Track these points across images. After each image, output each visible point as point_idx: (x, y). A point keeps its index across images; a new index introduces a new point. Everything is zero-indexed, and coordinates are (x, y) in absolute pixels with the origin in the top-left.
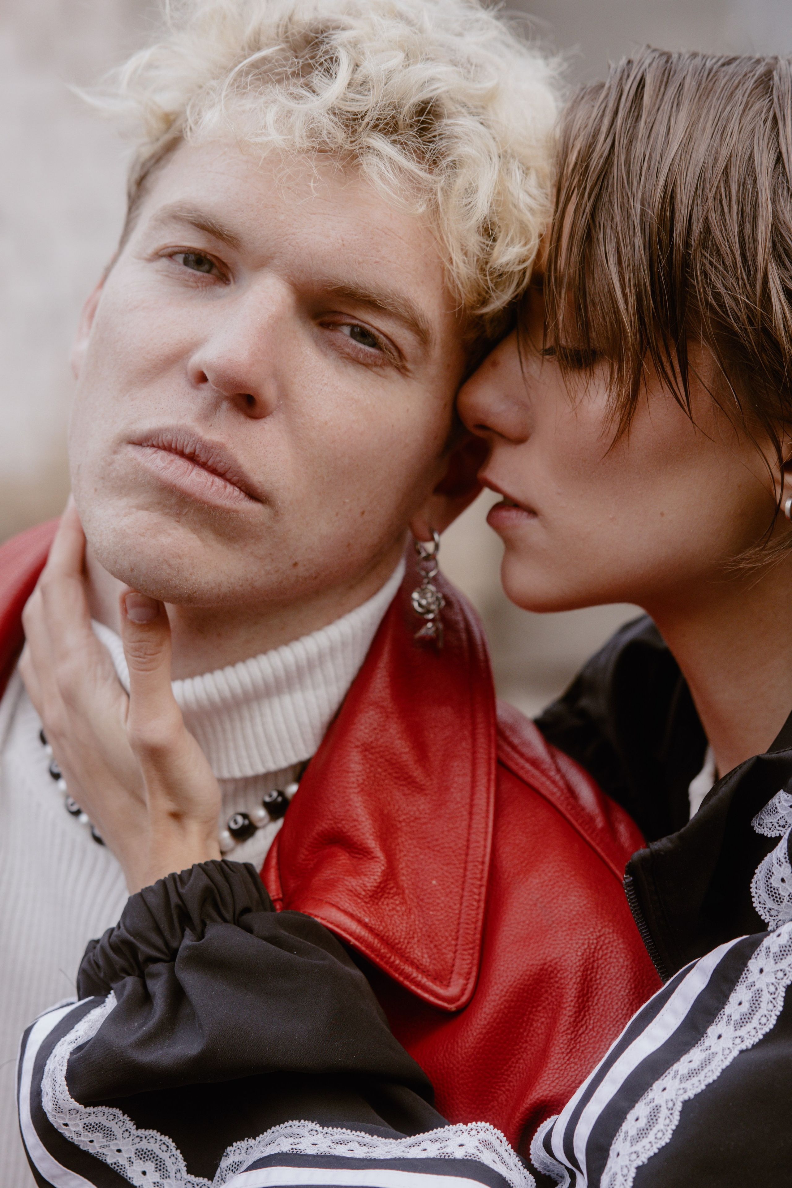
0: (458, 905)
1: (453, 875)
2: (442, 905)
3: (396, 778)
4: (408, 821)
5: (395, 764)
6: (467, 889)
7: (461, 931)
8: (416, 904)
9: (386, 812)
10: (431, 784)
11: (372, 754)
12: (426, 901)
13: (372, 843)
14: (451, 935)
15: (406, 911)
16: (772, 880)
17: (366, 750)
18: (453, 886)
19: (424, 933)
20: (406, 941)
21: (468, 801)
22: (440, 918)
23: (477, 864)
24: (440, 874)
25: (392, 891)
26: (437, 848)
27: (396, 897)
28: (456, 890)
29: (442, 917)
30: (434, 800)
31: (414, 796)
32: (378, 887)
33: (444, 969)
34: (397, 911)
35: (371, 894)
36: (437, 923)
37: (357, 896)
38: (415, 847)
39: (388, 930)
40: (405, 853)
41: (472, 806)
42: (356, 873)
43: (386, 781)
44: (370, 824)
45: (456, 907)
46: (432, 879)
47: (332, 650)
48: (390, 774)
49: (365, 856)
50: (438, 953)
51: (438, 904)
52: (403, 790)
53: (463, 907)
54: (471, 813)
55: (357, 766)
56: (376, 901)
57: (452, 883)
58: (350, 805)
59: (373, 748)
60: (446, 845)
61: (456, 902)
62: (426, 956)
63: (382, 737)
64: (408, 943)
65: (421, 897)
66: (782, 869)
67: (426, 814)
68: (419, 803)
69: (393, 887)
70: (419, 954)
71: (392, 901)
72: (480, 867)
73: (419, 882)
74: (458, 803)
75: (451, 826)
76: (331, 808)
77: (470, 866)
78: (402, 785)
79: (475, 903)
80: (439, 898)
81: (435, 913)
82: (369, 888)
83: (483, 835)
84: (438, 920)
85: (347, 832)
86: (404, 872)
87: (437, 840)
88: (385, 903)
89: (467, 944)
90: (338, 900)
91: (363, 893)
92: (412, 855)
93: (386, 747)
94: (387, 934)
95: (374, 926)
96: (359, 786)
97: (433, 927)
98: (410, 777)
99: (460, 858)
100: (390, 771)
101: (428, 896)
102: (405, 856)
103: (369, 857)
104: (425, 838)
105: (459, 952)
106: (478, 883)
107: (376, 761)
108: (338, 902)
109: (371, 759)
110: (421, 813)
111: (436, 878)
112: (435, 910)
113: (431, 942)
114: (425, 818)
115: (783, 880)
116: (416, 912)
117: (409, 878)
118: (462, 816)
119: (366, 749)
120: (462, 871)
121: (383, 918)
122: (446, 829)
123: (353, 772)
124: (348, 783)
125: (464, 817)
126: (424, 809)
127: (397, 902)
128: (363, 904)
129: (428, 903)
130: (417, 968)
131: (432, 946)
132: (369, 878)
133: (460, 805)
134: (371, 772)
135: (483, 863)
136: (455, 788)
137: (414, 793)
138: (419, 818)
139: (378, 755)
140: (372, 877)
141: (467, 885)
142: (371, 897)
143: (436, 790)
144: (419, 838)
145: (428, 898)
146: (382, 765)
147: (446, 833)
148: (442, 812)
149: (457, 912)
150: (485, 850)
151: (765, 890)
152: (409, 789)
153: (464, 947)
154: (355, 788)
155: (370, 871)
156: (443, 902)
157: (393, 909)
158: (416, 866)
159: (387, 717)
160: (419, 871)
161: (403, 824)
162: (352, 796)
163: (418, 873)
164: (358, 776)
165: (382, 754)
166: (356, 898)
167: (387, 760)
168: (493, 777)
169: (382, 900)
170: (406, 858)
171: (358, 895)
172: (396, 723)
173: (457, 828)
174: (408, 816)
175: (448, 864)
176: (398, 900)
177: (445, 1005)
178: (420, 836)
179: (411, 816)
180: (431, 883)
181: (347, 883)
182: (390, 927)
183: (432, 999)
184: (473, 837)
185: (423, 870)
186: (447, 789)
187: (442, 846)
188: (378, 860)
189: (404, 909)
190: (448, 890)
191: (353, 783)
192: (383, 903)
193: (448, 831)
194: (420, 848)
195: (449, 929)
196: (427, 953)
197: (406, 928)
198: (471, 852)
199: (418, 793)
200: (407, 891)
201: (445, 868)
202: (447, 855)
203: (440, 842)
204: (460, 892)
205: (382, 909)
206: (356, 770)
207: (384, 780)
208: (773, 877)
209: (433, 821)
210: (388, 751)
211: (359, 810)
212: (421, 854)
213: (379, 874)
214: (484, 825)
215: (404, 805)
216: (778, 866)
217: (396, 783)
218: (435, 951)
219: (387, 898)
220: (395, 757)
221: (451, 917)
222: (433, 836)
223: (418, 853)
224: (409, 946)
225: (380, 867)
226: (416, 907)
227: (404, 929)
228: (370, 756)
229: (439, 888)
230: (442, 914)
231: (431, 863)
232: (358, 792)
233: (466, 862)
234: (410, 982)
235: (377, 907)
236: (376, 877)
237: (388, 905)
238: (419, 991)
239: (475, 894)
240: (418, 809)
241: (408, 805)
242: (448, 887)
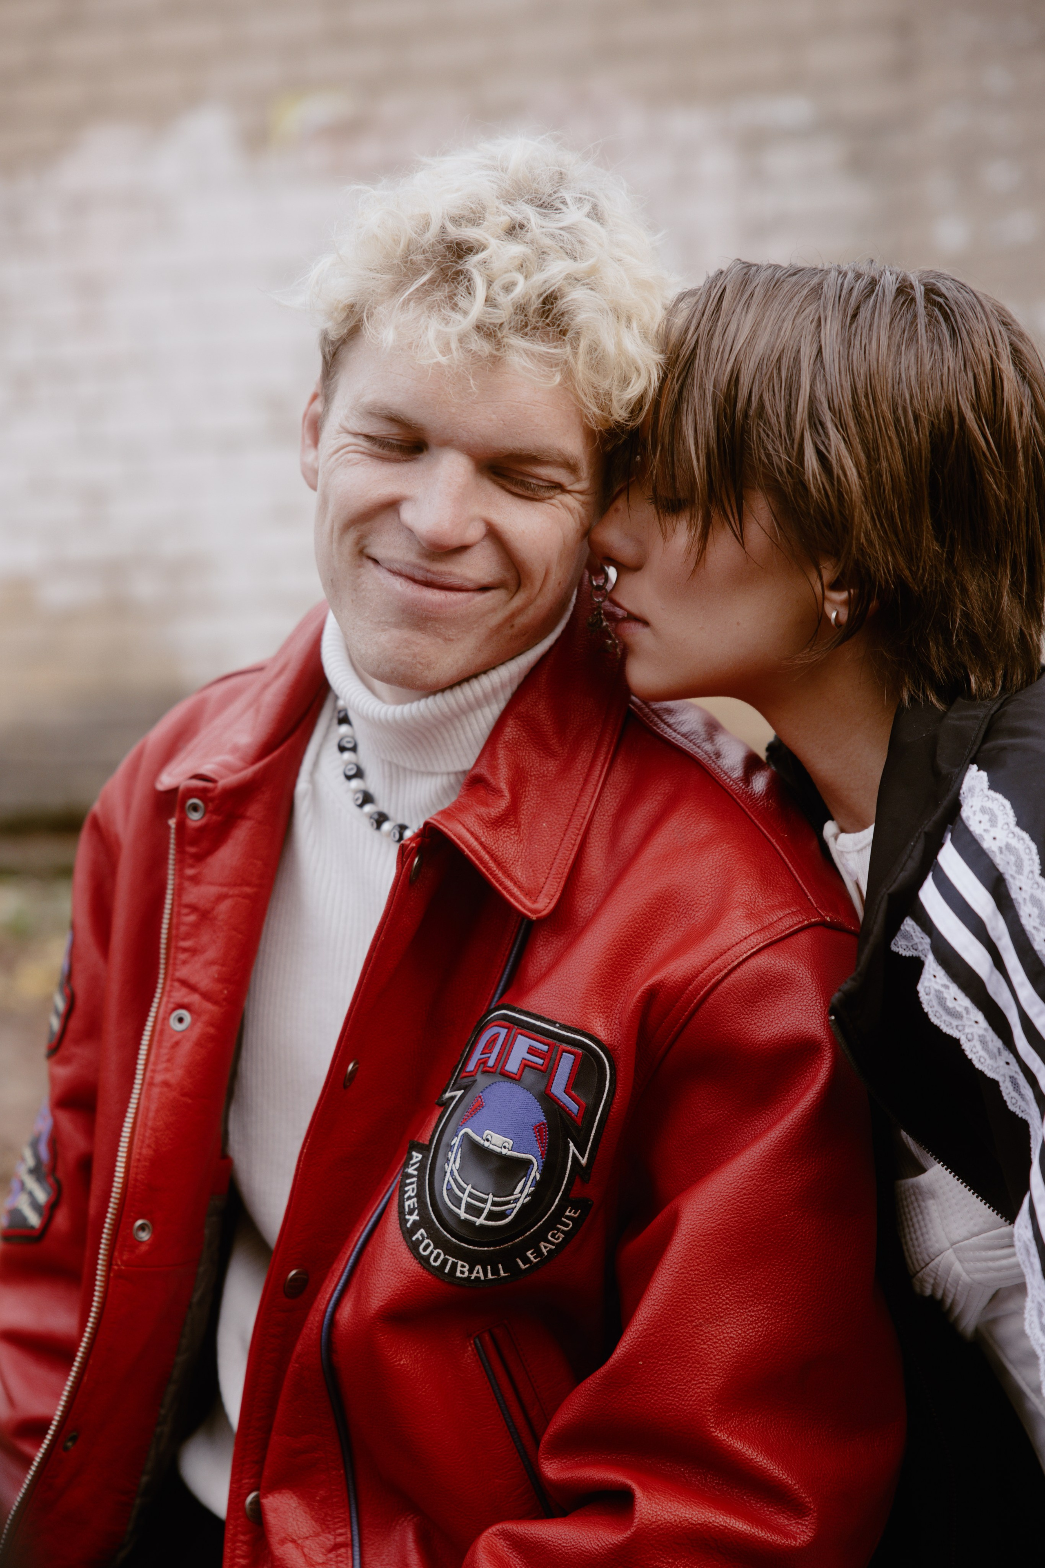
0: (559, 846)
1: (560, 821)
2: (546, 843)
3: (536, 743)
4: (537, 776)
5: (536, 732)
6: (567, 833)
7: (555, 864)
8: (526, 836)
9: (521, 767)
10: (562, 753)
11: (521, 721)
12: (535, 837)
13: (504, 785)
14: (547, 866)
15: (518, 841)
17: (517, 718)
18: (557, 830)
19: (527, 859)
20: (511, 862)
21: (586, 770)
22: (542, 851)
23: (580, 818)
24: (550, 819)
25: (510, 824)
26: (554, 800)
27: (513, 828)
28: (559, 832)
29: (544, 851)
30: (562, 765)
31: (547, 759)
32: (500, 817)
33: (535, 889)
34: (511, 839)
35: (493, 821)
36: (539, 854)
38: (538, 797)
39: (499, 851)
40: (528, 799)
41: (588, 775)
42: (486, 804)
43: (526, 746)
44: (506, 772)
45: (556, 846)
46: (543, 822)
48: (531, 739)
49: (496, 795)
50: (534, 876)
51: (543, 841)
52: (540, 754)
53: (562, 847)
54: (585, 781)
55: (507, 728)
56: (496, 827)
57: (558, 828)
58: (495, 757)
60: (561, 800)
61: (557, 841)
62: (524, 876)
64: (512, 864)
65: (532, 834)
67: (553, 774)
68: (549, 765)
69: (513, 820)
70: (520, 874)
71: (508, 832)
72: (581, 821)
73: (534, 822)
74: (579, 771)
75: (568, 786)
77: (575, 820)
78: (539, 749)
79: (570, 844)
80: (545, 837)
82: (493, 817)
83: (589, 796)
84: (540, 852)
85: (487, 775)
86: (524, 812)
87: (554, 794)
89: (558, 874)
91: (487, 819)
92: (534, 802)
93: (534, 718)
94: (497, 853)
95: (488, 846)
96: (505, 743)
97: (535, 856)
98: (548, 744)
99: (568, 809)
100: (532, 737)
101: (538, 833)
102: (528, 801)
103: (498, 796)
104: (547, 792)
105: (550, 879)
106: (577, 829)
107: (523, 727)
109: (519, 725)
110: (548, 773)
111: (547, 821)
112: (540, 844)
113: (531, 867)
114: (551, 776)
116: (526, 844)
117: (527, 817)
118: (579, 781)
120: (567, 819)
121: (498, 841)
122: (563, 787)
123: (504, 733)
125: (580, 783)
126: (552, 770)
127: (513, 833)
128: (484, 827)
130: (515, 883)
131: (531, 870)
132: (495, 809)
133: (580, 773)
134: (517, 734)
135: (584, 818)
136: (579, 760)
137: (547, 757)
140: (497, 809)
141: (568, 830)
142: (492, 823)
143: (565, 758)
146: (527, 730)
147: (563, 791)
148: (565, 774)
149: (556, 849)
150: (588, 809)
152: (544, 753)
153: (555, 876)
154: (501, 744)
155: (496, 804)
156: (547, 840)
157: (508, 836)
158: (535, 811)
159: (539, 696)
160: (536, 814)
161: (533, 778)
162: (497, 750)
163: (534, 816)
164: (506, 736)
165: (529, 722)
166: (480, 822)
167: (531, 728)
169: (500, 826)
170: (529, 804)
171: (482, 820)
172: (545, 701)
173: (572, 789)
174: (537, 773)
175: (558, 814)
176: (513, 830)
177: (529, 914)
179: (540, 773)
180: (543, 825)
181: (477, 810)
182: (501, 849)
183: (520, 908)
184: (583, 798)
185: (538, 814)
186: (574, 758)
187: (557, 799)
188: (505, 798)
189: (516, 839)
190: (553, 833)
191: (501, 741)
192: (500, 829)
193: (565, 789)
194: (541, 798)
195: (546, 860)
196: (526, 874)
197: (515, 853)
198: (577, 806)
199: (551, 757)
200: (522, 827)
201: (556, 816)
202: (558, 806)
203: (556, 797)
204: (562, 834)
205: (499, 834)
207: (525, 742)
209: (556, 781)
210: (534, 721)
212: (541, 803)
213: (503, 808)
214: (593, 790)
215: (537, 765)
217: (534, 747)
218: (532, 874)
219: (505, 827)
220: (538, 727)
221: (551, 853)
222: (552, 791)
223: (538, 802)
224: (514, 866)
225: (505, 803)
226: (526, 839)
227: (513, 853)
228: (519, 723)
229: (548, 829)
230: (544, 849)
231: (546, 810)
232: (503, 748)
233: (572, 814)
234: (507, 892)
235: (494, 832)
236: (500, 810)
237: (504, 832)
238: (512, 900)
239: (572, 837)
240: (547, 770)
241: (540, 765)
242: (554, 830)
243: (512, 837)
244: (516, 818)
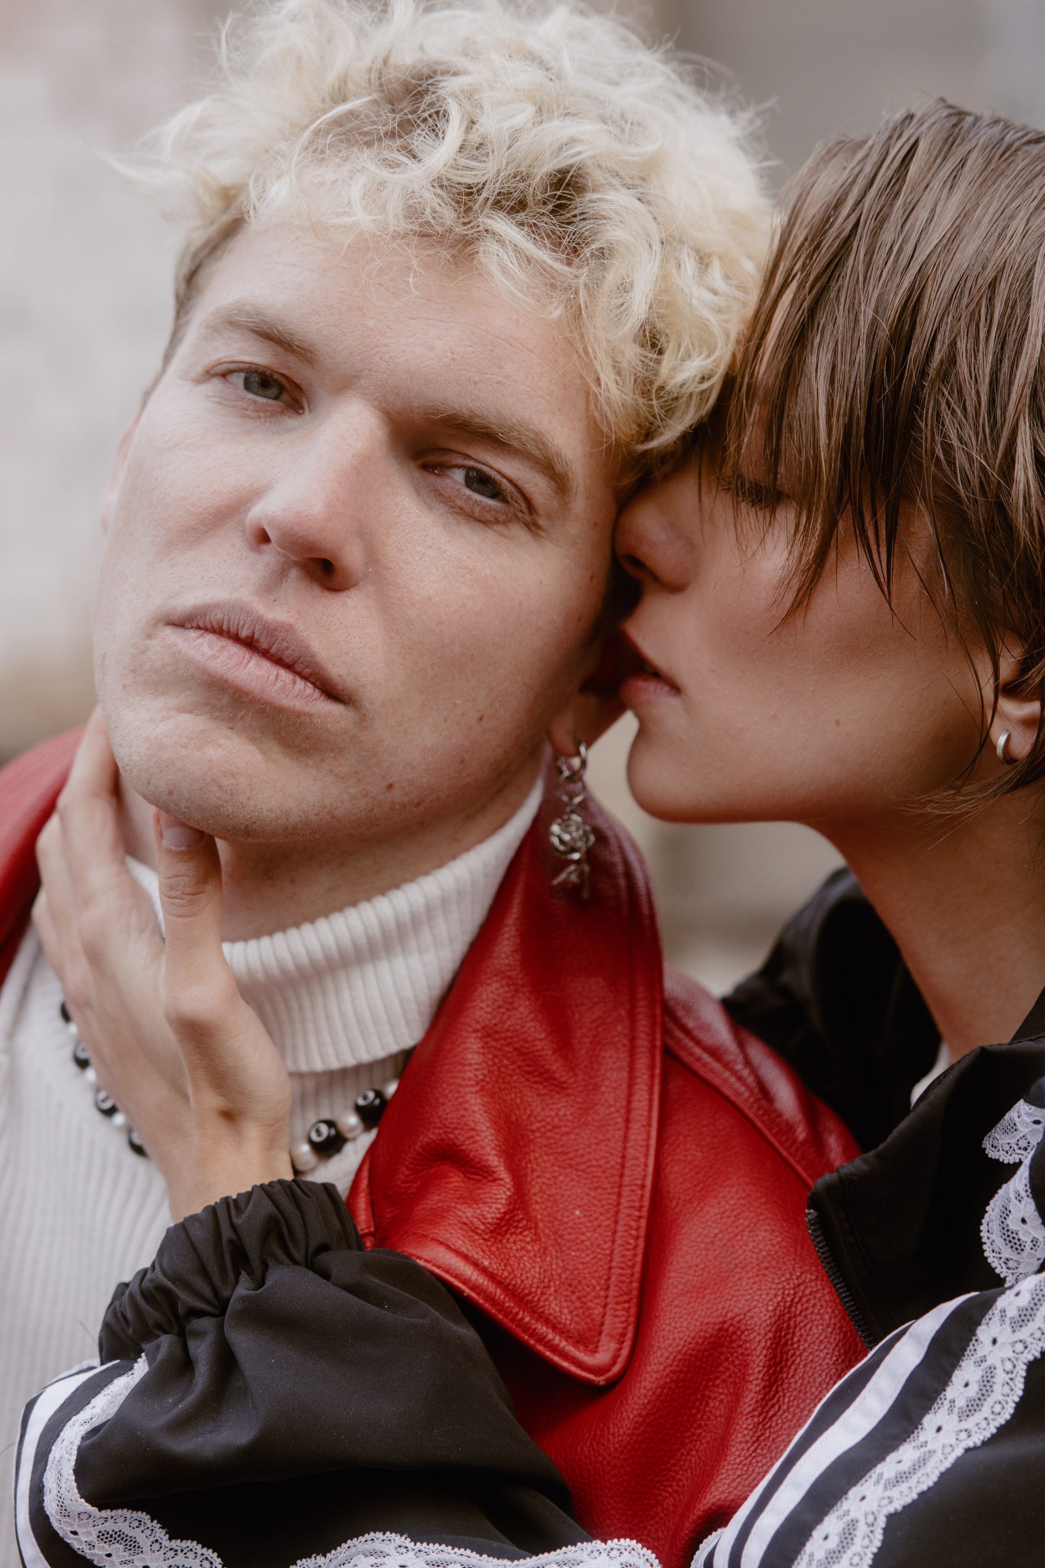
0: (610, 1244)
1: (604, 1202)
2: (588, 1243)
3: (529, 1073)
4: (543, 1130)
5: (525, 1054)
6: (621, 1223)
7: (613, 1278)
8: (553, 1242)
9: (513, 1118)
10: (576, 1082)
11: (496, 1040)
12: (567, 1237)
13: (494, 1160)
14: (599, 1284)
15: (539, 1250)
16: (1009, 1221)
17: (488, 1035)
18: (602, 1218)
19: (563, 1280)
20: (539, 1292)
21: (624, 1103)
22: (585, 1260)
23: (635, 1188)
24: (585, 1201)
25: (521, 1225)
26: (583, 1167)
27: (527, 1233)
28: (607, 1223)
29: (588, 1259)
30: (577, 1102)
31: (552, 1097)
32: (501, 1219)
33: (590, 1329)
34: (528, 1251)
35: (492, 1228)
36: (581, 1267)
37: (473, 1231)
38: (553, 1165)
39: (515, 1277)
40: (539, 1173)
41: (629, 1110)
42: (473, 1200)
43: (515, 1077)
44: (492, 1135)
45: (606, 1246)
46: (574, 1209)
47: (445, 901)
48: (519, 1067)
49: (485, 1178)
50: (581, 1307)
51: (583, 1241)
52: (537, 1089)
53: (616, 1246)
54: (627, 1121)
55: (476, 1056)
56: (499, 1238)
57: (602, 1214)
58: (466, 1109)
59: (497, 1032)
60: (594, 1163)
61: (607, 1239)
62: (566, 1311)
63: (509, 1017)
64: (542, 1293)
65: (560, 1233)
66: (1022, 1206)
67: (568, 1120)
68: (559, 1106)
69: (523, 1219)
70: (557, 1309)
71: (520, 1237)
72: (639, 1192)
73: (557, 1212)
74: (611, 1106)
75: (600, 1137)
76: (441, 1113)
77: (626, 1191)
78: (535, 1082)
79: (632, 1241)
80: (583, 1234)
81: (578, 1254)
82: (490, 1220)
83: (643, 1150)
84: (583, 1263)
85: (461, 1145)
86: (538, 1198)
87: (582, 1156)
88: (512, 1240)
89: (621, 1295)
90: (448, 1236)
91: (482, 1227)
92: (548, 1175)
93: (515, 1031)
94: (513, 1282)
95: (495, 1272)
96: (478, 1083)
97: (576, 1272)
98: (547, 1071)
99: (612, 1180)
100: (519, 1063)
101: (569, 1230)
102: (539, 1177)
103: (490, 1178)
104: (567, 1154)
105: (610, 1306)
106: (637, 1213)
107: (500, 1050)
108: (447, 1239)
109: (494, 1047)
110: (560, 1120)
111: (579, 1206)
112: (578, 1250)
113: (573, 1292)
114: (565, 1126)
115: (1024, 1221)
116: (553, 1252)
117: (543, 1206)
118: (616, 1123)
119: (488, 1033)
120: (614, 1197)
121: (508, 1260)
122: (593, 1141)
123: (470, 1065)
124: (464, 1079)
125: (619, 1126)
126: (565, 1115)
127: (528, 1239)
128: (481, 1241)
129: (568, 1240)
130: (554, 1327)
131: (574, 1298)
132: (490, 1207)
133: (613, 1109)
134: (494, 1064)
135: (643, 1187)
136: (607, 1087)
137: (553, 1093)
138: (560, 1127)
139: (504, 1043)
140: (494, 1206)
141: (621, 1216)
142: (491, 1232)
143: (581, 1088)
144: (557, 1153)
145: (570, 1234)
146: (509, 1055)
147: (594, 1147)
148: (590, 1118)
149: (608, 1252)
150: (645, 1170)
151: (1000, 1234)
152: (545, 1087)
153: (616, 1299)
154: (472, 1086)
155: (491, 1198)
156: (589, 1239)
157: (522, 1248)
158: (554, 1191)
159: (516, 991)
160: (558, 1197)
161: (537, 1134)
162: (468, 1097)
163: (556, 1201)
164: (476, 1070)
165: (509, 1040)
166: (471, 1234)
167: (515, 1049)
168: (657, 1071)
169: (508, 1236)
170: (539, 1180)
171: (475, 1230)
172: (529, 999)
173: (608, 1140)
174: (543, 1124)
175: (596, 1188)
176: (528, 1236)
177: (591, 1377)
178: (559, 1150)
179: (548, 1124)
180: (573, 1214)
181: (461, 1214)
182: (518, 1273)
183: (573, 1369)
184: (630, 1152)
185: (563, 1196)
186: (596, 1087)
187: (588, 1164)
188: (502, 1182)
189: (536, 1248)
190: (596, 1223)
191: (470, 1079)
192: (508, 1240)
193: (597, 1144)
194: (560, 1167)
195: (596, 1275)
196: (568, 1307)
197: (540, 1273)
198: (627, 1172)
199: (558, 1093)
200: (541, 1225)
201: (592, 1193)
202: (594, 1177)
203: (585, 1159)
204: (613, 1226)
205: (506, 1248)
206: (474, 1061)
207: (511, 1076)
208: (1011, 1217)
209: (577, 1131)
210: (517, 1037)
211: (478, 1116)
212: (560, 1174)
213: (503, 1201)
214: (644, 1136)
215: (539, 1110)
216: (1016, 1202)
217: (527, 1080)
218: (578, 1304)
219: (514, 1233)
220: (527, 1045)
221: (600, 1260)
222: (576, 1151)
223: (556, 1174)
224: (544, 1297)
225: (505, 1193)
226: (553, 1246)
227: (537, 1275)
228: (494, 1044)
229: (585, 1220)
230: (588, 1255)
231: (574, 1186)
232: (477, 1092)
233: (620, 1186)
234: (544, 1346)
235: (500, 1246)
236: (499, 1206)
237: (515, 1243)
238: (556, 1359)
239: (631, 1228)
240: (557, 1115)
241: (543, 1109)
242: (596, 1219)
243: (529, 1247)
244: (528, 1213)
